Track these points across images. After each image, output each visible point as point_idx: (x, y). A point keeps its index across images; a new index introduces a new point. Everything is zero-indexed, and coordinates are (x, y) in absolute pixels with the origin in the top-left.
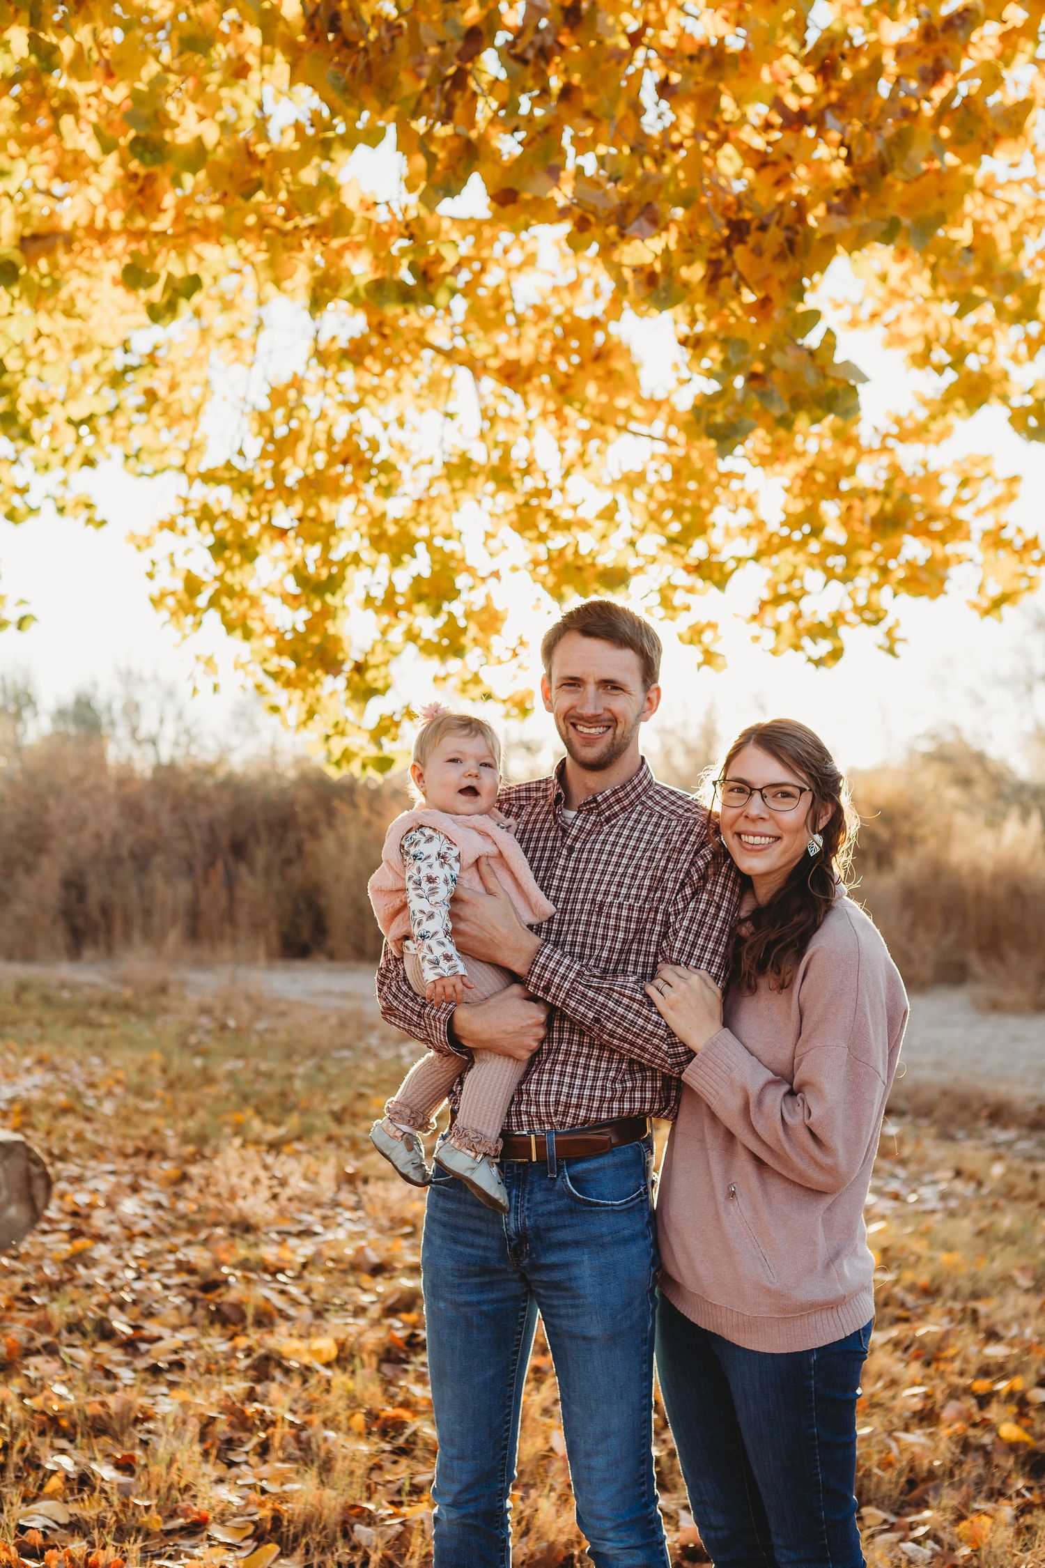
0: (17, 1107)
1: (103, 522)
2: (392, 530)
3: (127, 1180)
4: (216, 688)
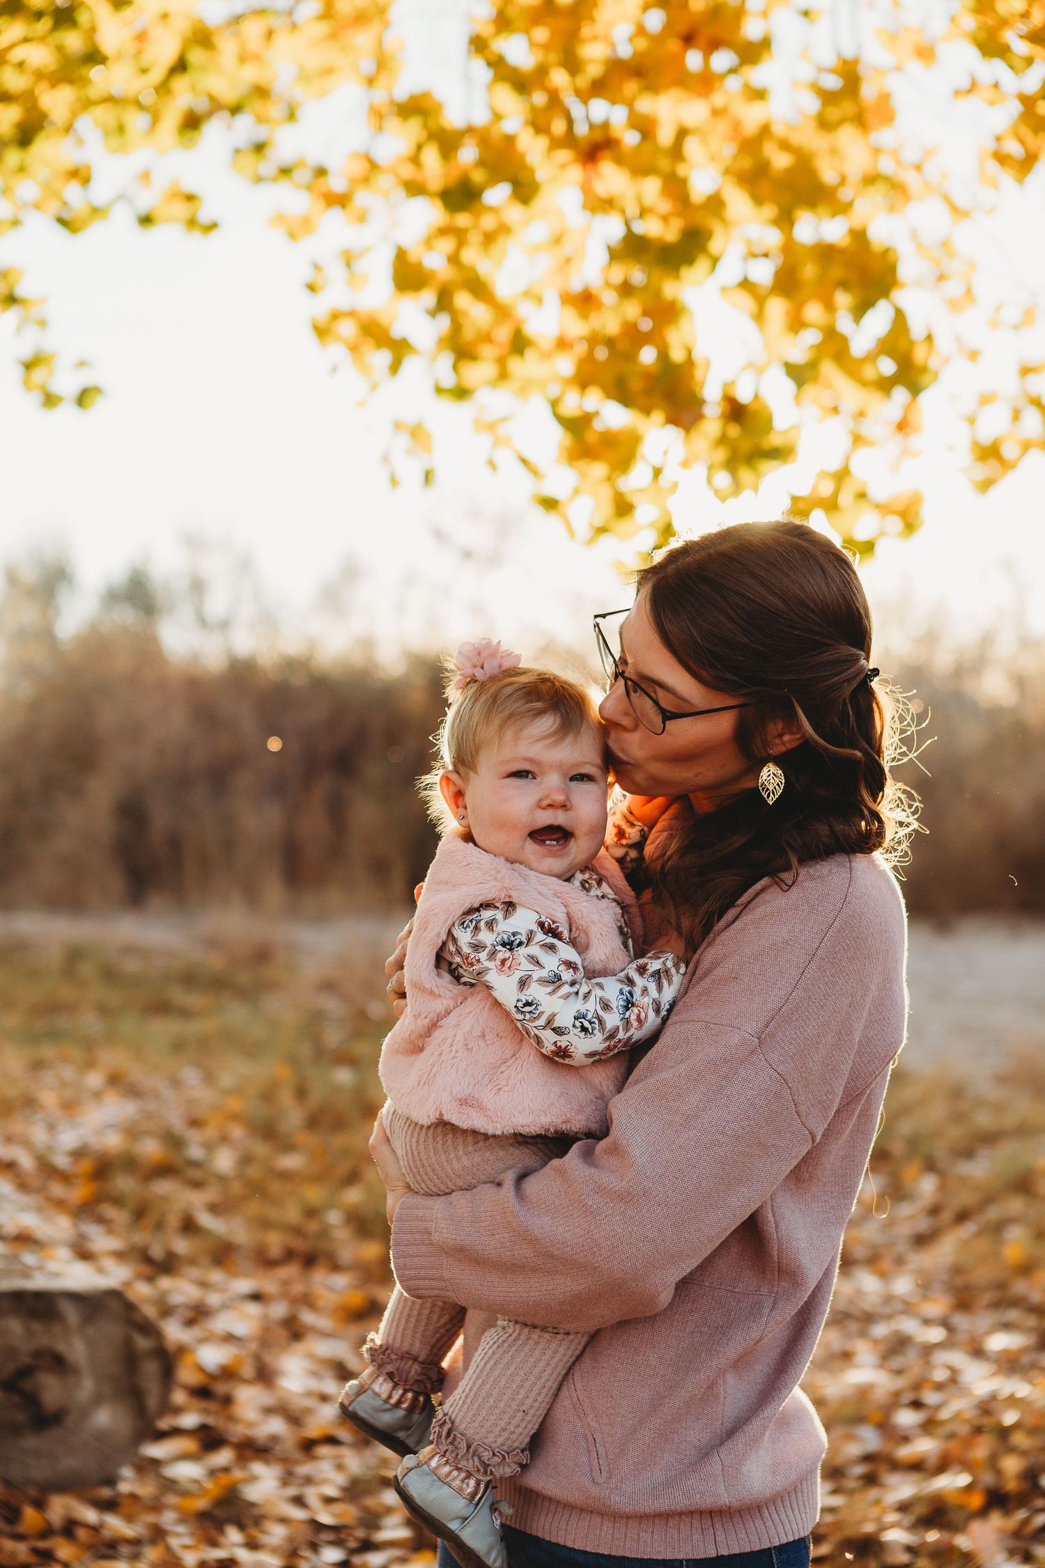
0: (86, 1165)
1: (213, 226)
2: (780, 161)
3: (279, 1310)
4: (428, 477)
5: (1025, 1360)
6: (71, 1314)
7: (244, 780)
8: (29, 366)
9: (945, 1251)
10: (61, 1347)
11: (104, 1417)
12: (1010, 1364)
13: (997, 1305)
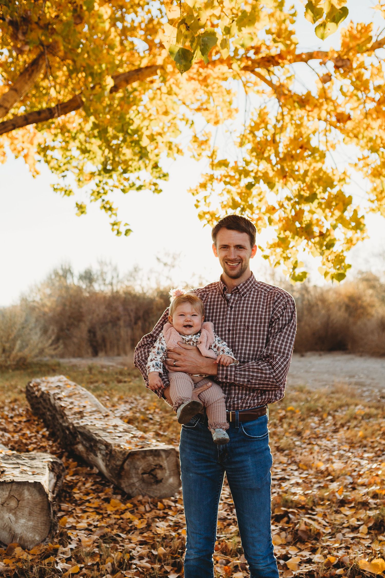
1: (161, 191)
5: (374, 459)
6: (163, 454)
7: (121, 323)
8: (113, 225)
9: (342, 433)
10: (161, 463)
11: (171, 480)
12: (371, 460)
13: (360, 447)
